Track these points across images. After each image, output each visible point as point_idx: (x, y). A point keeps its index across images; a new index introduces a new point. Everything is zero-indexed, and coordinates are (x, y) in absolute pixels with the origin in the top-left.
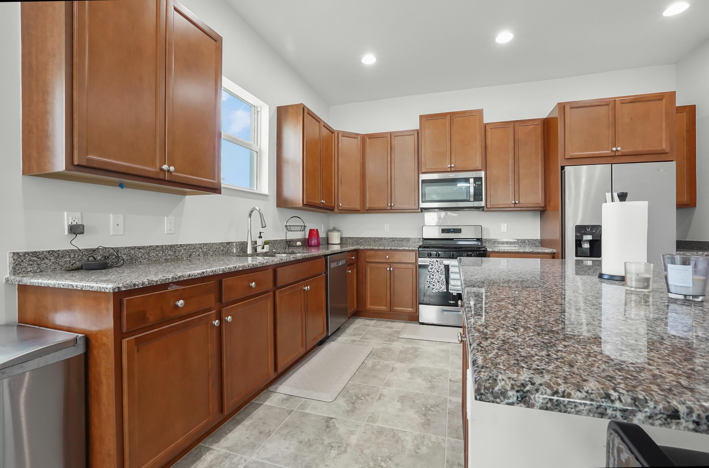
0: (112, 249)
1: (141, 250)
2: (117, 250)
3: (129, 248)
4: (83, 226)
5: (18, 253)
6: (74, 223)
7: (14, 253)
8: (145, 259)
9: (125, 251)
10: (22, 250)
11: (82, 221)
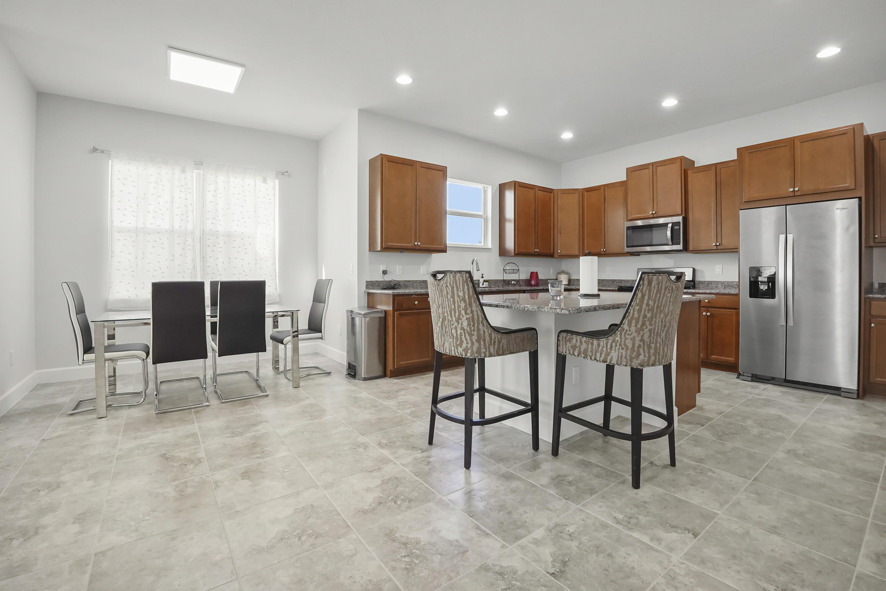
0: (397, 281)
1: (409, 282)
2: (400, 281)
3: (405, 281)
4: (387, 271)
5: (367, 281)
6: (384, 270)
7: (366, 281)
8: (411, 287)
9: (403, 282)
10: (368, 280)
11: (387, 269)
